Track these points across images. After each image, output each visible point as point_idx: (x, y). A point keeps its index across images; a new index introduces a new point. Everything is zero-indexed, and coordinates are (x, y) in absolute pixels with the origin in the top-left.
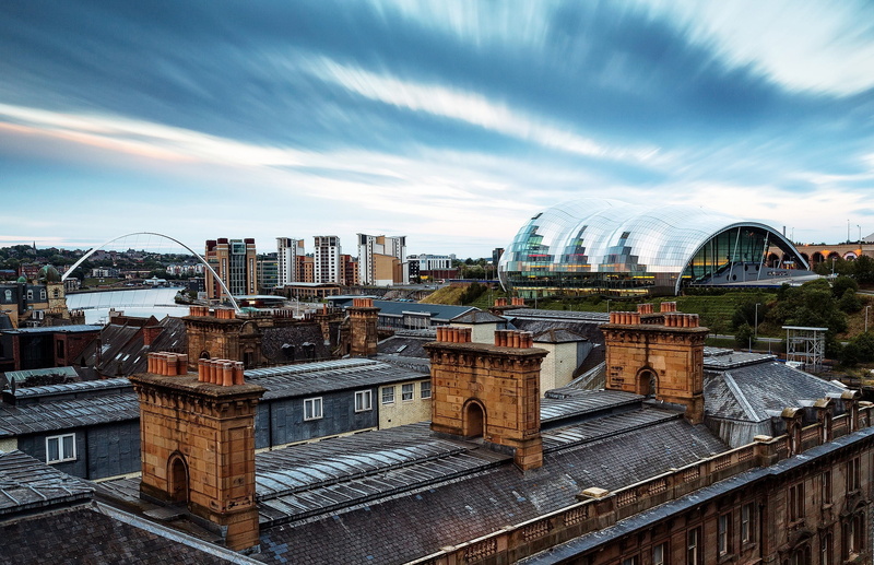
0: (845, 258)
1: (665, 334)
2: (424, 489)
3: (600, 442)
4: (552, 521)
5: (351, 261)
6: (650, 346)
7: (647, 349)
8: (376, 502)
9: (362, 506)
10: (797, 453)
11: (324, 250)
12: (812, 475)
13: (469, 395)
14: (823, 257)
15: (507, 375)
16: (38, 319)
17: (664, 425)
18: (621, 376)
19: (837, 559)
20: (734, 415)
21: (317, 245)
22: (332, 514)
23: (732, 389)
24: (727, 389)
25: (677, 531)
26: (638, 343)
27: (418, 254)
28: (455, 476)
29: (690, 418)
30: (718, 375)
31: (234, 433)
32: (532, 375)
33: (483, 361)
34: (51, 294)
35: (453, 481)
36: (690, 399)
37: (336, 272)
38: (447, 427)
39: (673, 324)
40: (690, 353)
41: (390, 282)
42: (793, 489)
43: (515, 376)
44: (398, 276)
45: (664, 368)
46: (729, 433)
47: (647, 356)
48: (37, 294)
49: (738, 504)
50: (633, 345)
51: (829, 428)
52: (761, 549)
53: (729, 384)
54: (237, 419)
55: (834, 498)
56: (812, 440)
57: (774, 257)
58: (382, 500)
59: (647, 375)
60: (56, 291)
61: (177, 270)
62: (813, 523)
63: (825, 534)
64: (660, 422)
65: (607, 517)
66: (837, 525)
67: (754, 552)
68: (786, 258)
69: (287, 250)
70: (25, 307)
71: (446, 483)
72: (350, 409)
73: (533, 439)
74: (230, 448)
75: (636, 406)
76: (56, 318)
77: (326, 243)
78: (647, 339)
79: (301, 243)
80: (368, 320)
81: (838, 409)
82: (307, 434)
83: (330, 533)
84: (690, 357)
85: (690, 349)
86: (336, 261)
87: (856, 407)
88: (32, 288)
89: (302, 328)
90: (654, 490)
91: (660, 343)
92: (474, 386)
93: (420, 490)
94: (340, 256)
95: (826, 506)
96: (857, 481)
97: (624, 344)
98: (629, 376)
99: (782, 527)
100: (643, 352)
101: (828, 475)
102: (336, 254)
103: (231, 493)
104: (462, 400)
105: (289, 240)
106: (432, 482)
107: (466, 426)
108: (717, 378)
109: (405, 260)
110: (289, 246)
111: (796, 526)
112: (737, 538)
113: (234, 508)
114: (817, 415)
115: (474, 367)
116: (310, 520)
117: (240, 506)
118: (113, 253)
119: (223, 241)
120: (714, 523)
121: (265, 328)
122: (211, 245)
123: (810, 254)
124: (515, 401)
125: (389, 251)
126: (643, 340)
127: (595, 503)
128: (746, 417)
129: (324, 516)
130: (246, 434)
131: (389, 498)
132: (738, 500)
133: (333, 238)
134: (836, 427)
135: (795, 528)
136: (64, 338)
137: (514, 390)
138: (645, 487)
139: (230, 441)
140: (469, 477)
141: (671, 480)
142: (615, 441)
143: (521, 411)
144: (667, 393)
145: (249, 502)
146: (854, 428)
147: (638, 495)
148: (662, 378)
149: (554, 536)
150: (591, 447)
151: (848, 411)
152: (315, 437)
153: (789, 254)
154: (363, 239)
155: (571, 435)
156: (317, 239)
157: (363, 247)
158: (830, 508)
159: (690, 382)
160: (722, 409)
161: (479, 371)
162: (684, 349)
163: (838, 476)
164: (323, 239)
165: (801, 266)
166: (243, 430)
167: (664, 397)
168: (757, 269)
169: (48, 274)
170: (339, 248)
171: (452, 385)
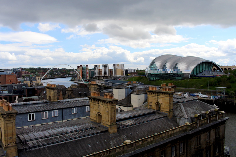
0: (232, 70)
1: (162, 93)
2: (77, 139)
3: (138, 125)
4: (111, 151)
5: (111, 70)
6: (159, 96)
7: (158, 97)
8: (60, 143)
9: (55, 144)
10: (199, 127)
11: (105, 68)
12: (204, 133)
13: (98, 112)
14: (227, 69)
15: (106, 106)
16: (34, 85)
17: (160, 119)
18: (151, 105)
19: (212, 156)
20: (181, 116)
21: (103, 66)
22: (45, 146)
23: (182, 109)
24: (181, 109)
25: (157, 151)
26: (156, 95)
27: (128, 69)
28: (87, 135)
29: (168, 117)
30: (179, 104)
31: (8, 124)
32: (113, 106)
33: (101, 102)
34: (37, 79)
35: (87, 137)
36: (169, 112)
37: (107, 73)
38: (93, 120)
39: (165, 90)
40: (169, 99)
41: (120, 76)
42: (197, 137)
43: (108, 107)
44: (122, 74)
45: (162, 103)
46: (179, 121)
47: (158, 99)
48: (34, 79)
49: (178, 142)
50: (154, 96)
51: (210, 119)
52: (186, 154)
53: (181, 107)
54: (9, 120)
55: (211, 139)
56: (204, 123)
57: (214, 69)
58: (62, 143)
59: (158, 104)
60: (38, 78)
61: (72, 73)
62: (204, 146)
63: (208, 149)
64: (159, 118)
65: (131, 149)
66: (212, 146)
67: (184, 155)
68: (217, 69)
69: (96, 68)
70: (31, 82)
71: (84, 138)
72: (85, 111)
73: (113, 125)
74: (7, 129)
75: (153, 113)
76: (37, 85)
77: (105, 66)
78: (158, 94)
79: (99, 66)
80: (94, 87)
81: (214, 114)
82: (73, 117)
83: (42, 152)
84: (169, 100)
85: (169, 97)
86: (107, 70)
87: (219, 113)
88: (33, 77)
89: (84, 88)
90: (149, 140)
91: (161, 96)
92: (99, 109)
93: (75, 140)
94: (109, 69)
95: (208, 141)
96: (219, 133)
97: (152, 96)
98: (153, 105)
99: (193, 148)
100: (157, 98)
101: (209, 133)
102: (107, 69)
103: (8, 141)
104: (96, 113)
105: (97, 65)
106: (79, 137)
107: (97, 120)
108: (179, 105)
109: (124, 70)
110: (97, 67)
111: (198, 147)
112: (178, 152)
113: (9, 146)
114: (206, 116)
115: (99, 104)
116: (37, 148)
117: (11, 145)
118: (59, 69)
119: (81, 66)
120: (170, 148)
121: (74, 88)
122: (78, 67)
123: (223, 68)
124: (108, 114)
125: (120, 68)
126: (157, 94)
127: (127, 145)
128: (184, 117)
129: (42, 147)
130: (12, 124)
131: (64, 142)
132: (179, 141)
133: (107, 65)
134: (212, 119)
135: (197, 148)
136: (36, 89)
137: (108, 111)
138: (145, 140)
139: (7, 127)
140: (92, 136)
141: (155, 137)
142: (143, 124)
143: (109, 117)
144: (163, 110)
145: (14, 144)
146: (218, 119)
147: (143, 142)
148: (161, 105)
149: (111, 155)
150: (135, 126)
151: (216, 114)
152: (75, 118)
153: (218, 68)
154: (114, 65)
155: (130, 122)
156: (103, 65)
157: (114, 67)
158: (210, 142)
159: (169, 107)
160: (178, 114)
161: (100, 105)
162: (167, 97)
163: (212, 133)
164: (104, 65)
165: (221, 72)
166: (11, 123)
167: (162, 111)
168: (210, 72)
169: (37, 74)
170: (108, 67)
171: (94, 108)
